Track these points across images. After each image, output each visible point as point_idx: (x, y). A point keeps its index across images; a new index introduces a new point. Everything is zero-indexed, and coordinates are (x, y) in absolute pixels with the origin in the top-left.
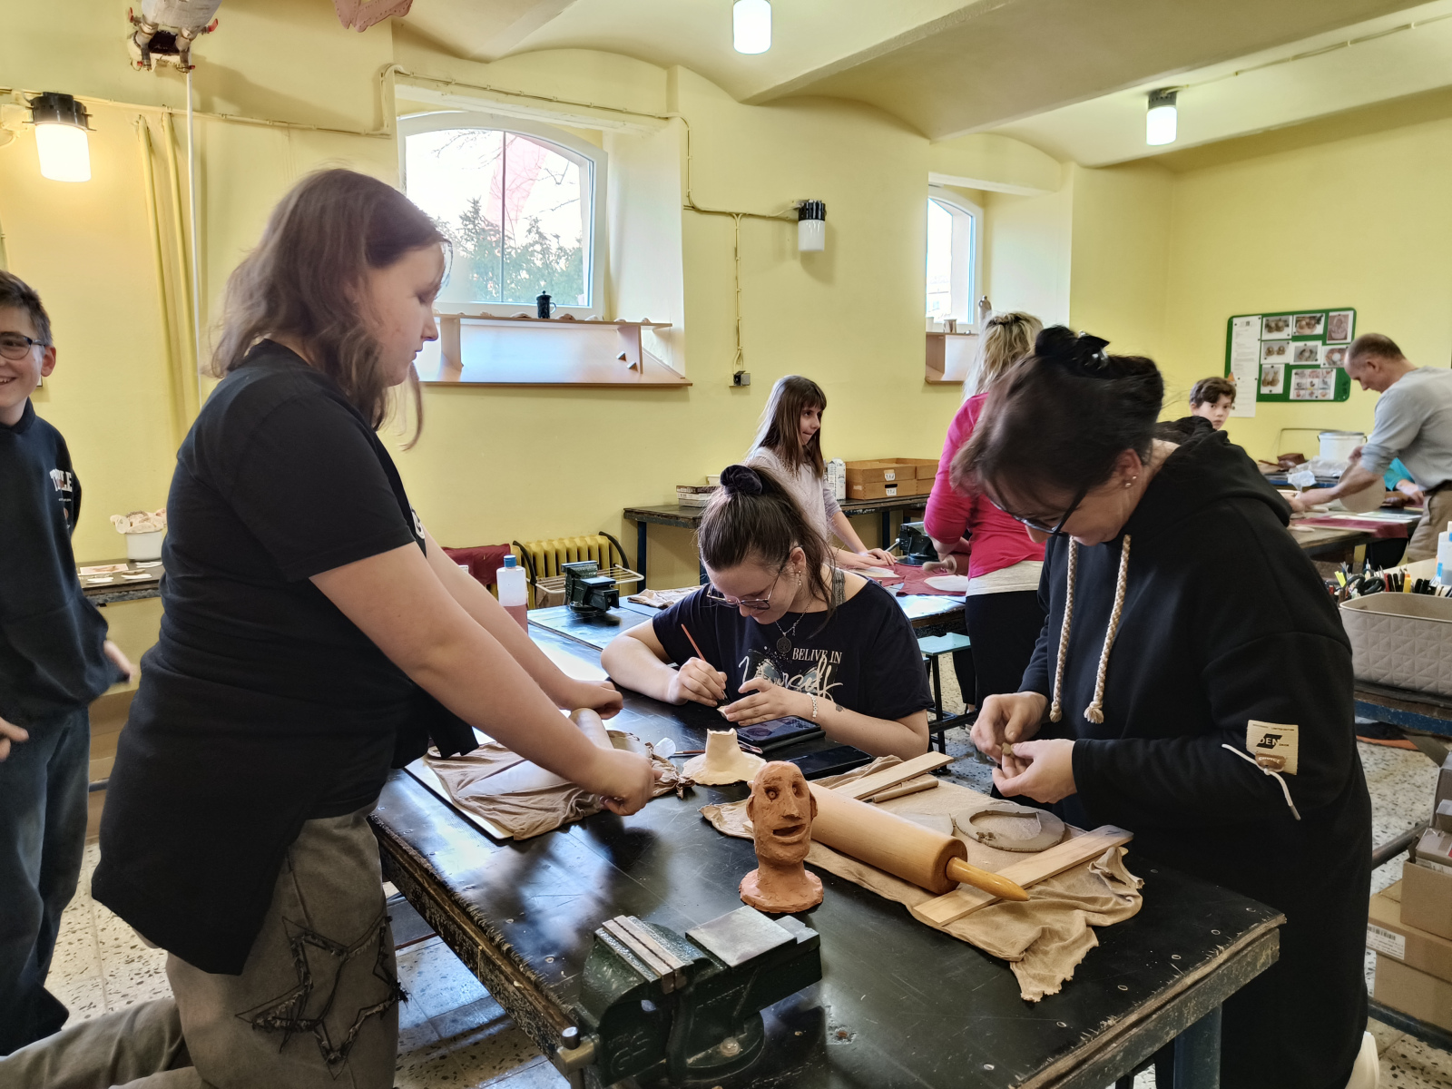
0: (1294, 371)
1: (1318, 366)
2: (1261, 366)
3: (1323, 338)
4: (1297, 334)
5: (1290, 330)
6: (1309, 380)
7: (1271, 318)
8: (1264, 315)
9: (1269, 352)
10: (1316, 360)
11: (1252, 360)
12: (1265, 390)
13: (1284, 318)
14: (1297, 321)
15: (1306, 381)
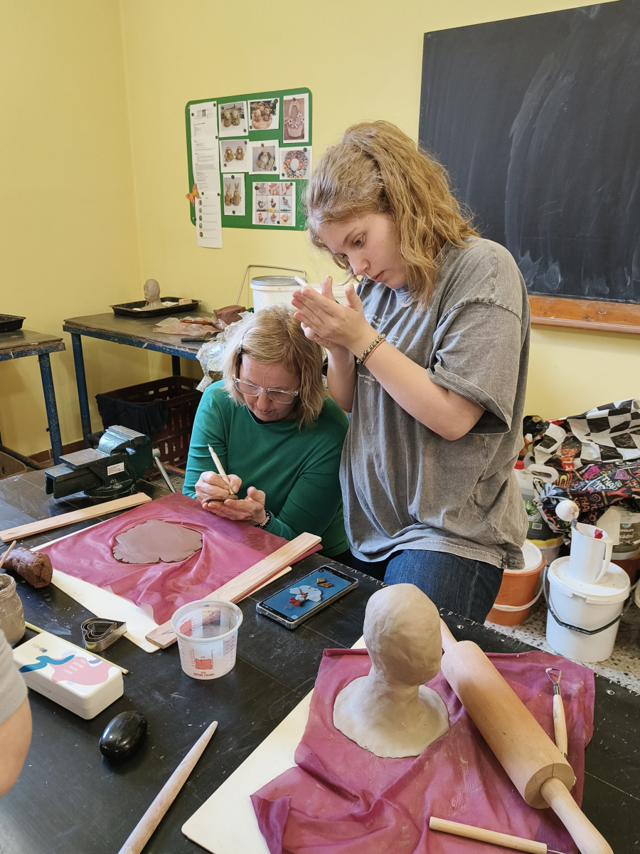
0: (254, 184)
1: (276, 178)
2: (221, 175)
3: (279, 135)
4: (253, 129)
5: (246, 124)
6: (270, 198)
7: (227, 105)
8: (220, 101)
9: (228, 157)
10: (275, 169)
11: (211, 167)
12: (228, 212)
13: (238, 104)
14: (252, 109)
15: (267, 199)
